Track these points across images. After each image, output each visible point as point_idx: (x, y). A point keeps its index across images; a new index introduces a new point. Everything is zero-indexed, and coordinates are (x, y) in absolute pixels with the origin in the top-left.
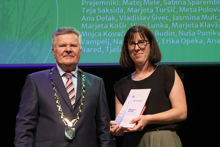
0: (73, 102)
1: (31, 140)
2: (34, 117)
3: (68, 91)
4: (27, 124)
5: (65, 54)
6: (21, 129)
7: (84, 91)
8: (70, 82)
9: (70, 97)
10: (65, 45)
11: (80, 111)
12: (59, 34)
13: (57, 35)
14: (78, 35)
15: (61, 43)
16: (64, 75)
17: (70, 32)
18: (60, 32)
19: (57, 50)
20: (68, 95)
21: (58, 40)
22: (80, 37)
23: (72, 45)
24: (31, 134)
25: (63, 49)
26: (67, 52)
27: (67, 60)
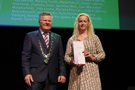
0: (48, 47)
1: (29, 63)
2: (30, 53)
3: (46, 41)
4: (27, 56)
5: (46, 24)
6: (24, 58)
7: (52, 41)
8: (46, 37)
9: (47, 44)
10: (46, 21)
11: (51, 50)
12: (44, 15)
13: (42, 15)
14: (51, 16)
15: (45, 19)
16: (43, 34)
17: (49, 14)
18: (44, 14)
19: (42, 22)
20: (45, 43)
21: (43, 17)
22: (52, 17)
23: (49, 21)
24: (29, 60)
25: (45, 22)
26: (47, 24)
27: (46, 28)
